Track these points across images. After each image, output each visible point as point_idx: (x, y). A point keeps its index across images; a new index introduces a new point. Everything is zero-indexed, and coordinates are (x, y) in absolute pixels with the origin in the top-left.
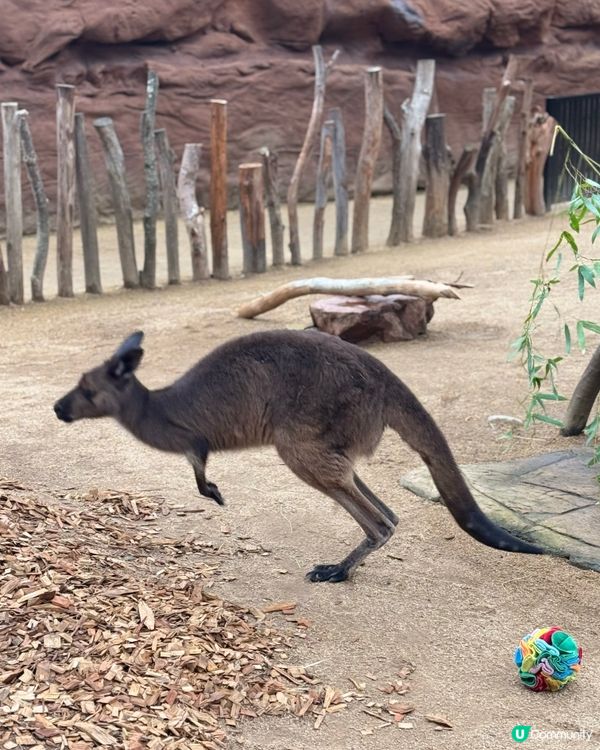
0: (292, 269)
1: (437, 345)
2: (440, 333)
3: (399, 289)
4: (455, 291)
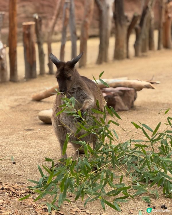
0: (50, 76)
1: (141, 113)
2: (140, 107)
3: (122, 84)
4: (152, 85)
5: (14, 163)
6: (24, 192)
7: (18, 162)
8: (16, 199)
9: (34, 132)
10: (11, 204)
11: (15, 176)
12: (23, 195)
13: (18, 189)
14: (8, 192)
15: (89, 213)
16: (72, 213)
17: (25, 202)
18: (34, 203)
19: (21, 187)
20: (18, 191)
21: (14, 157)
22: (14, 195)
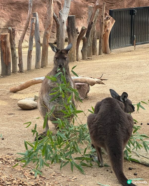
5: (3, 139)
6: (13, 161)
7: (5, 138)
8: (8, 166)
9: (15, 115)
10: (5, 170)
11: (5, 149)
12: (13, 163)
13: (9, 159)
14: (1, 161)
15: (63, 177)
16: (51, 176)
17: (15, 168)
18: (22, 169)
19: (11, 157)
20: (9, 160)
21: (3, 135)
22: (6, 163)
